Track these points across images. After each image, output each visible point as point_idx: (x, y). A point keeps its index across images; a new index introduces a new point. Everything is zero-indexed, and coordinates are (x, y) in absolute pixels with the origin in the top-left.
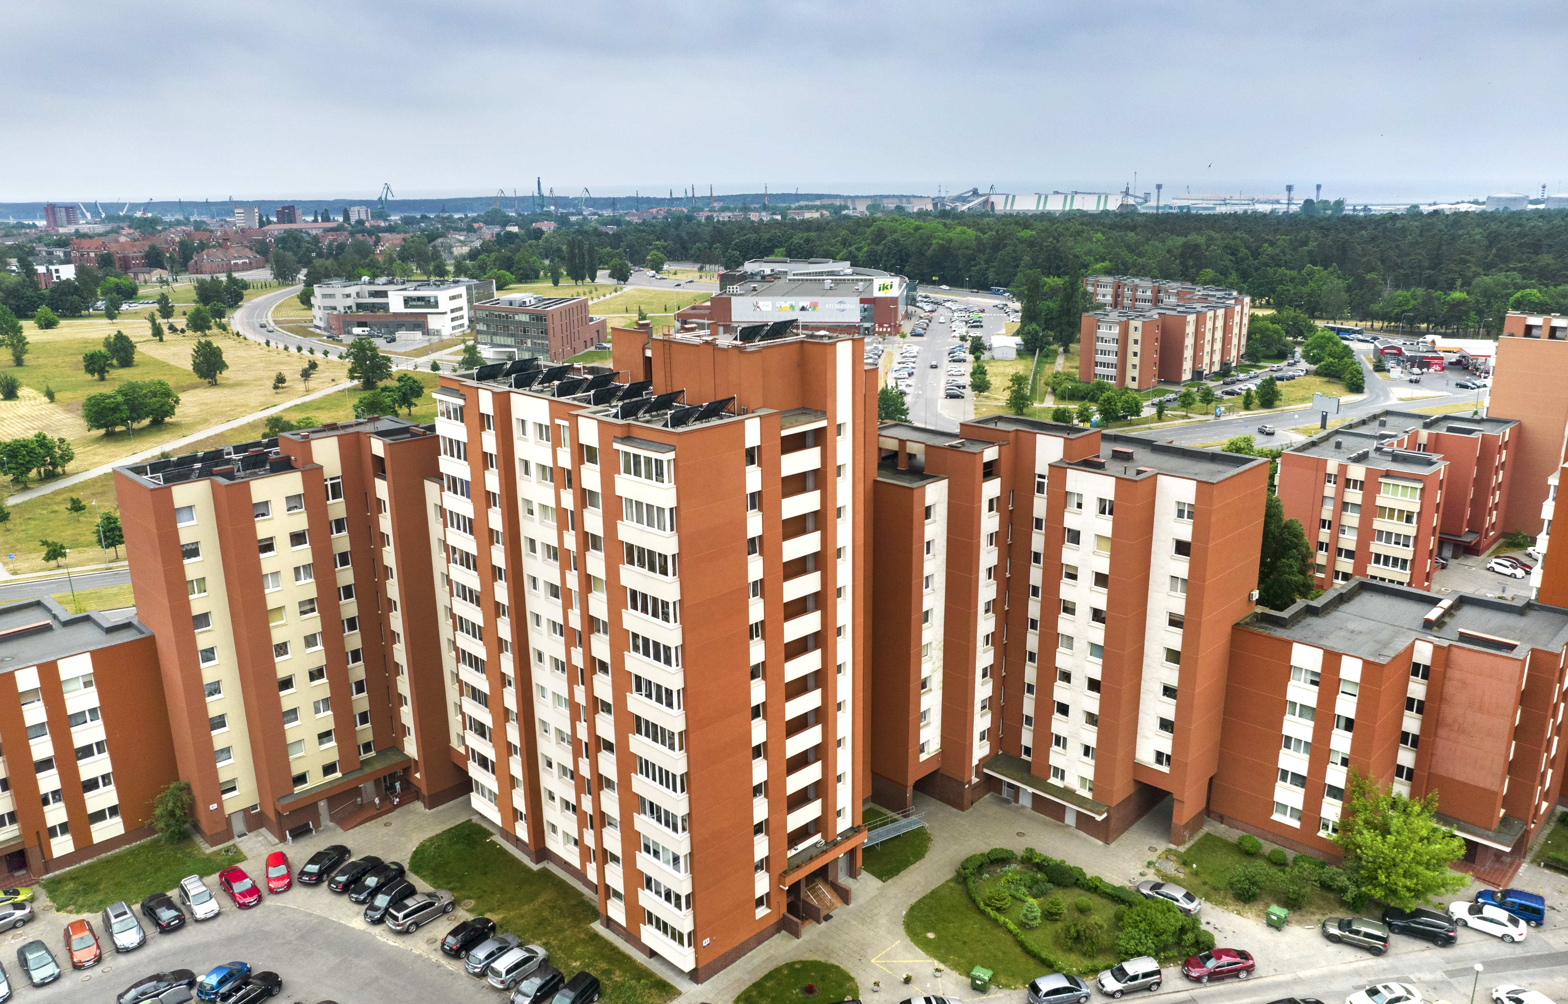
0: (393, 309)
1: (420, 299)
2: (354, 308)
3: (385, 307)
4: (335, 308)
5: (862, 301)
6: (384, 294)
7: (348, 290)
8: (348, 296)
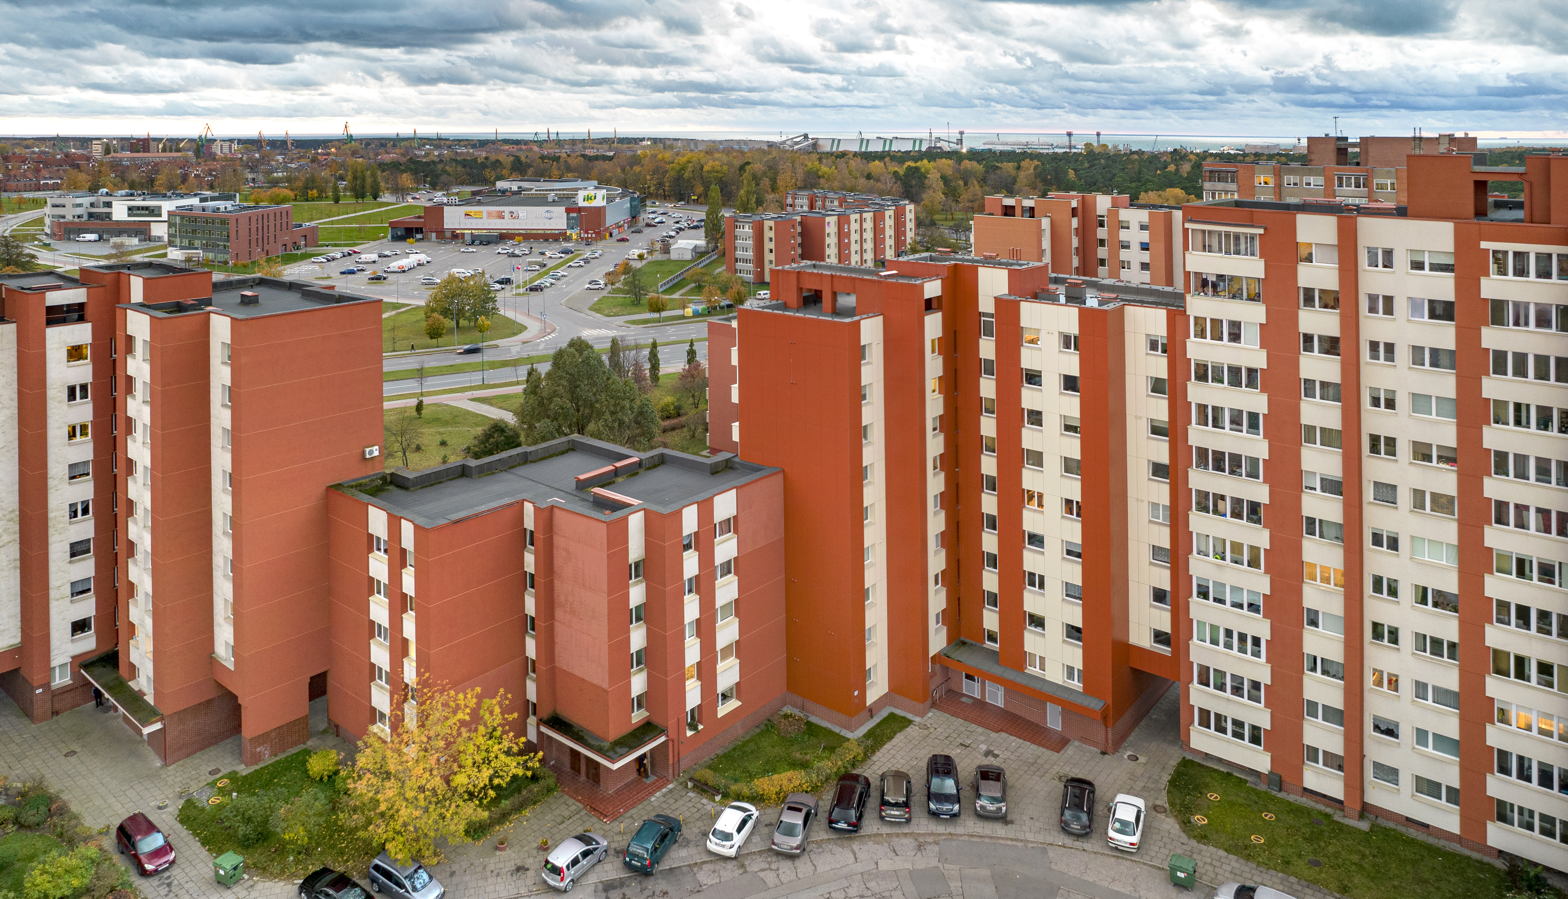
0: (115, 217)
1: (146, 208)
2: (85, 218)
3: (109, 215)
4: (64, 217)
5: (568, 211)
6: (109, 205)
7: (79, 201)
8: (80, 205)
